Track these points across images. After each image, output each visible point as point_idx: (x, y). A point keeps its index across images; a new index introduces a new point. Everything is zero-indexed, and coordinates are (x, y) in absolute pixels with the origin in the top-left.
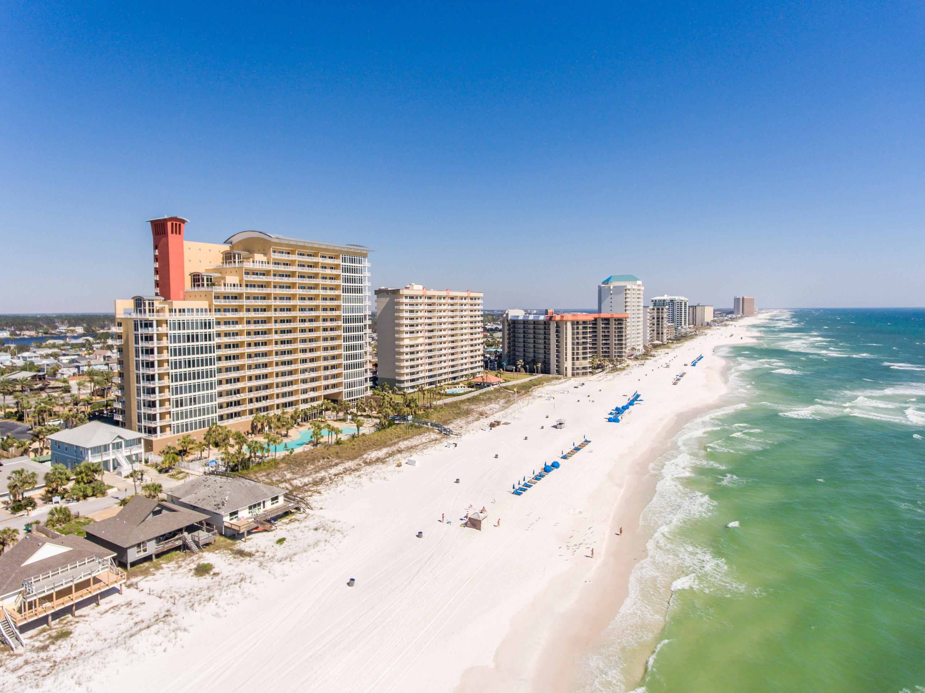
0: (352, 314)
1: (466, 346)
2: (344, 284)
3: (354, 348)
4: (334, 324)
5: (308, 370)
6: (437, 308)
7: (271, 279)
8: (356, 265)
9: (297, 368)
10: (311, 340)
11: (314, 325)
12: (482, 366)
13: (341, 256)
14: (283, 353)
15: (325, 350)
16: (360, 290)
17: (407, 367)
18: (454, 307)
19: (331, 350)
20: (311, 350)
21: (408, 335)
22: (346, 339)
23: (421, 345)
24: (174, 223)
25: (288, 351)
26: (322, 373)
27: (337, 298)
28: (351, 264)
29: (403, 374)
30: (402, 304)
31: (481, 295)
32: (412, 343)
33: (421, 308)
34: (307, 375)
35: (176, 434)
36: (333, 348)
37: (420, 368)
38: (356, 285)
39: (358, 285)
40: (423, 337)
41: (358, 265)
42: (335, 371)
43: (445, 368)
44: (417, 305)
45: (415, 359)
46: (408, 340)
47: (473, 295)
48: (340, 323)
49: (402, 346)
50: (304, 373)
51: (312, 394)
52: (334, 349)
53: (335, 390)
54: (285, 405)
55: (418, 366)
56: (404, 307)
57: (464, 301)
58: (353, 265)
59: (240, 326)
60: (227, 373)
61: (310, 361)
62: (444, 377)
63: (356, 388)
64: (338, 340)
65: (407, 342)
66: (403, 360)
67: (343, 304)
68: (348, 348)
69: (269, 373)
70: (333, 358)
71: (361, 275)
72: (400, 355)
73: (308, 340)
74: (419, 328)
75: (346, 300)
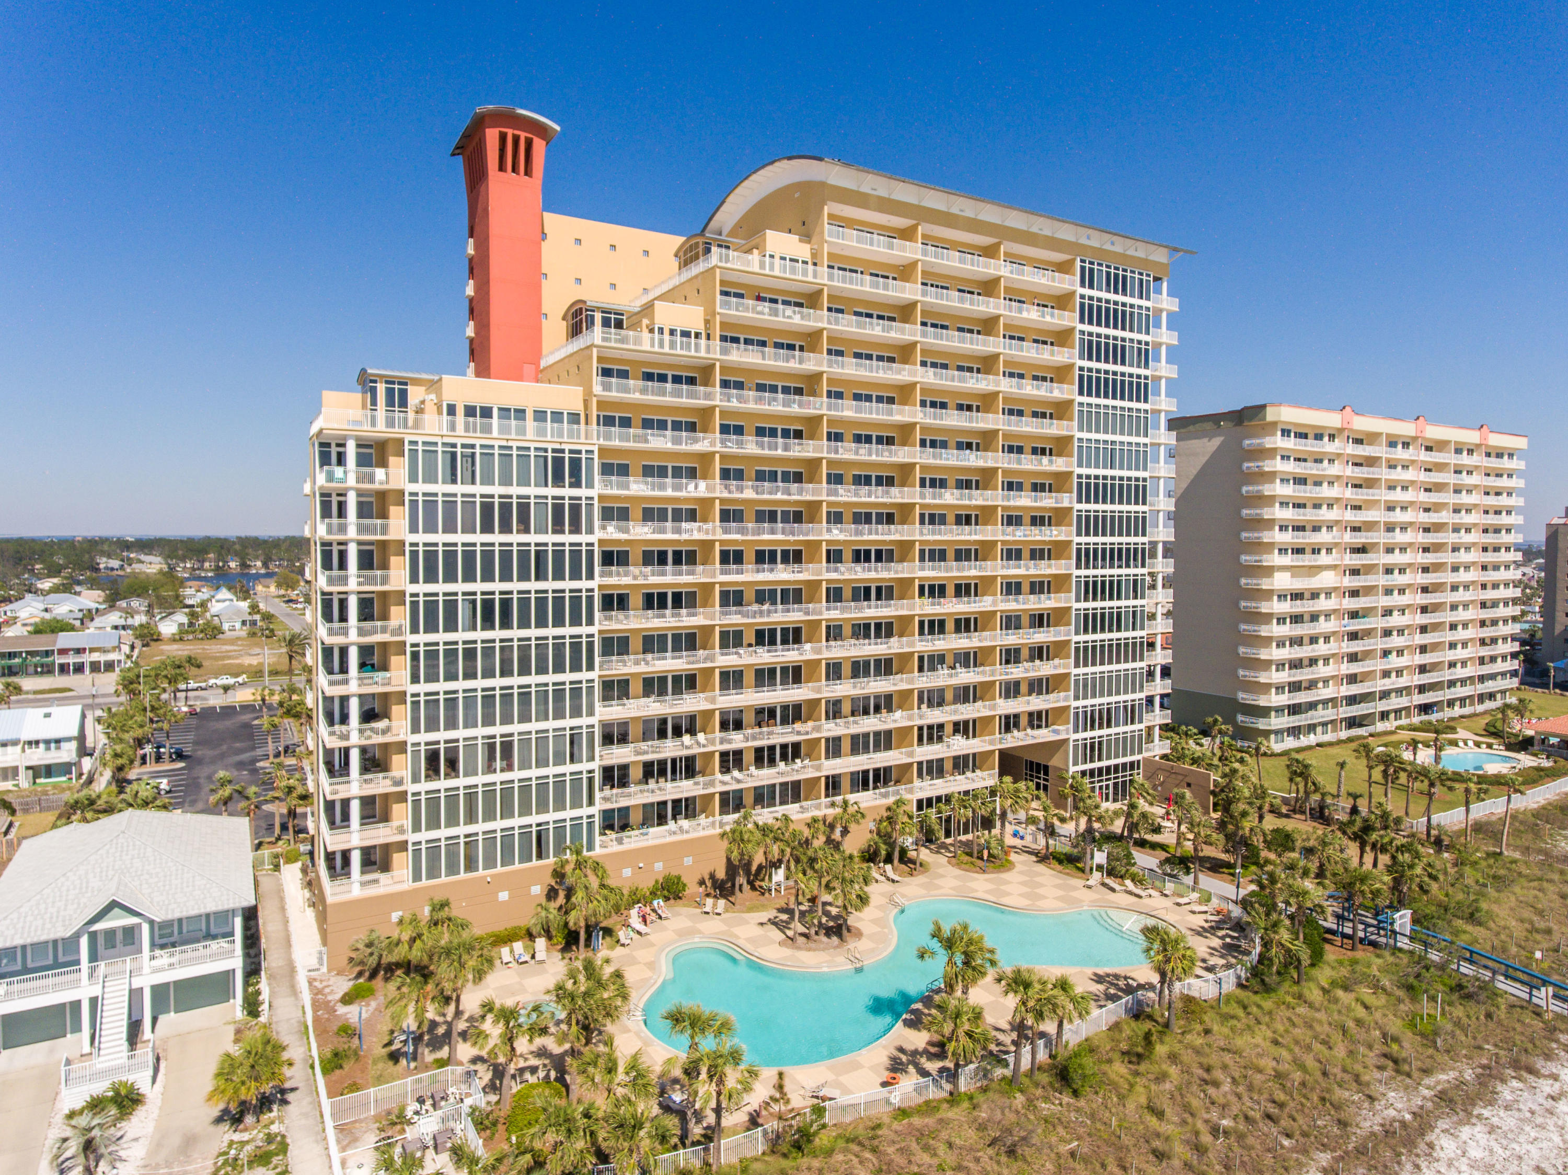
0: (1109, 472)
1: (1466, 606)
2: (1086, 364)
3: (1109, 589)
4: (1047, 501)
5: (949, 659)
6: (1384, 474)
7: (819, 320)
8: (1128, 300)
9: (907, 650)
10: (963, 555)
11: (977, 499)
12: (1514, 673)
13: (1078, 264)
14: (863, 593)
15: (1009, 593)
16: (1140, 390)
17: (1280, 666)
18: (1436, 477)
19: (1032, 592)
20: (963, 590)
21: (1287, 560)
22: (1086, 557)
23: (1328, 594)
24: (510, 132)
25: (879, 589)
26: (998, 673)
27: (1060, 410)
28: (1112, 297)
29: (1265, 688)
30: (1271, 453)
31: (1520, 443)
32: (1299, 584)
33: (1335, 469)
34: (943, 678)
35: (424, 882)
36: (1038, 587)
37: (1322, 670)
38: (1127, 369)
39: (1135, 371)
40: (1333, 567)
41: (1136, 301)
42: (1045, 669)
43: (1399, 673)
44: (1319, 461)
45: (1306, 640)
46: (1288, 574)
47: (1496, 440)
48: (1067, 500)
49: (1267, 594)
50: (932, 669)
51: (959, 745)
52: (1041, 592)
53: (1043, 735)
54: (862, 781)
55: (1313, 662)
56: (1278, 465)
57: (1465, 460)
58: (1120, 298)
59: (702, 485)
60: (649, 656)
61: (958, 630)
62: (1395, 702)
63: (1112, 730)
64: (1058, 558)
65: (1282, 581)
66: (1269, 639)
67: (1079, 435)
68: (1092, 589)
69: (808, 662)
70: (1039, 620)
71: (1143, 337)
72: (1259, 623)
73: (950, 554)
74: (1324, 537)
75: (1090, 420)
